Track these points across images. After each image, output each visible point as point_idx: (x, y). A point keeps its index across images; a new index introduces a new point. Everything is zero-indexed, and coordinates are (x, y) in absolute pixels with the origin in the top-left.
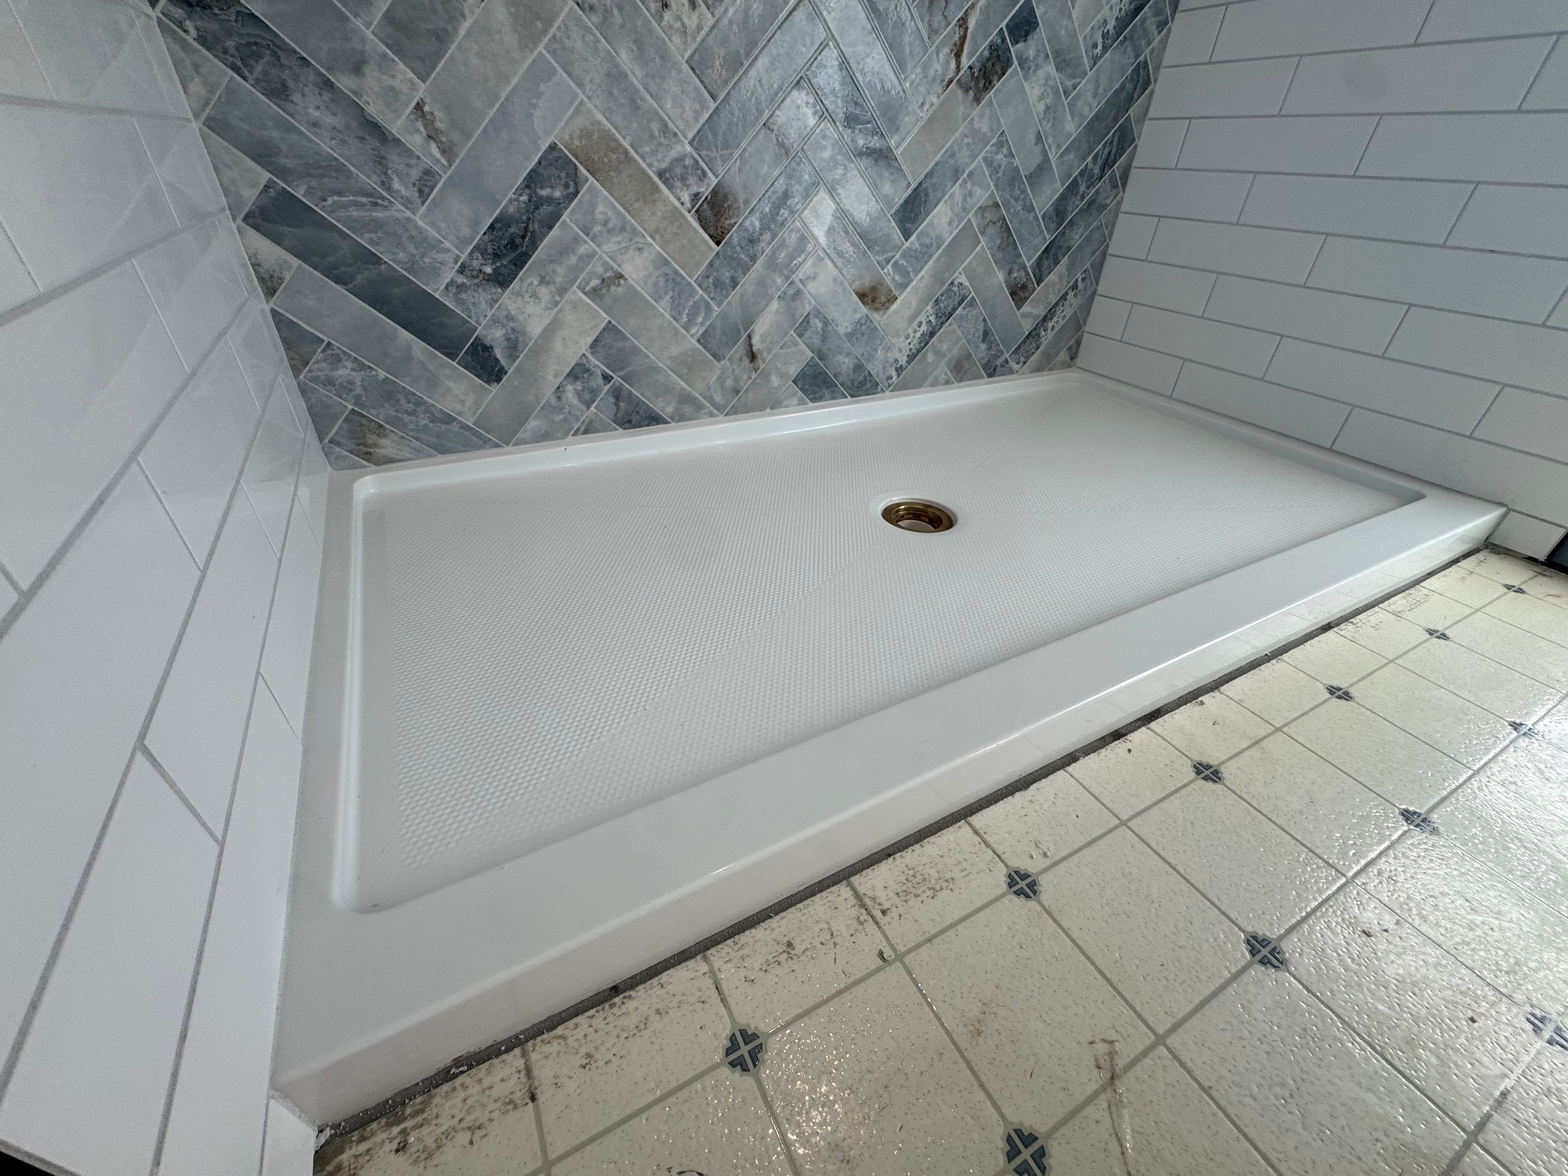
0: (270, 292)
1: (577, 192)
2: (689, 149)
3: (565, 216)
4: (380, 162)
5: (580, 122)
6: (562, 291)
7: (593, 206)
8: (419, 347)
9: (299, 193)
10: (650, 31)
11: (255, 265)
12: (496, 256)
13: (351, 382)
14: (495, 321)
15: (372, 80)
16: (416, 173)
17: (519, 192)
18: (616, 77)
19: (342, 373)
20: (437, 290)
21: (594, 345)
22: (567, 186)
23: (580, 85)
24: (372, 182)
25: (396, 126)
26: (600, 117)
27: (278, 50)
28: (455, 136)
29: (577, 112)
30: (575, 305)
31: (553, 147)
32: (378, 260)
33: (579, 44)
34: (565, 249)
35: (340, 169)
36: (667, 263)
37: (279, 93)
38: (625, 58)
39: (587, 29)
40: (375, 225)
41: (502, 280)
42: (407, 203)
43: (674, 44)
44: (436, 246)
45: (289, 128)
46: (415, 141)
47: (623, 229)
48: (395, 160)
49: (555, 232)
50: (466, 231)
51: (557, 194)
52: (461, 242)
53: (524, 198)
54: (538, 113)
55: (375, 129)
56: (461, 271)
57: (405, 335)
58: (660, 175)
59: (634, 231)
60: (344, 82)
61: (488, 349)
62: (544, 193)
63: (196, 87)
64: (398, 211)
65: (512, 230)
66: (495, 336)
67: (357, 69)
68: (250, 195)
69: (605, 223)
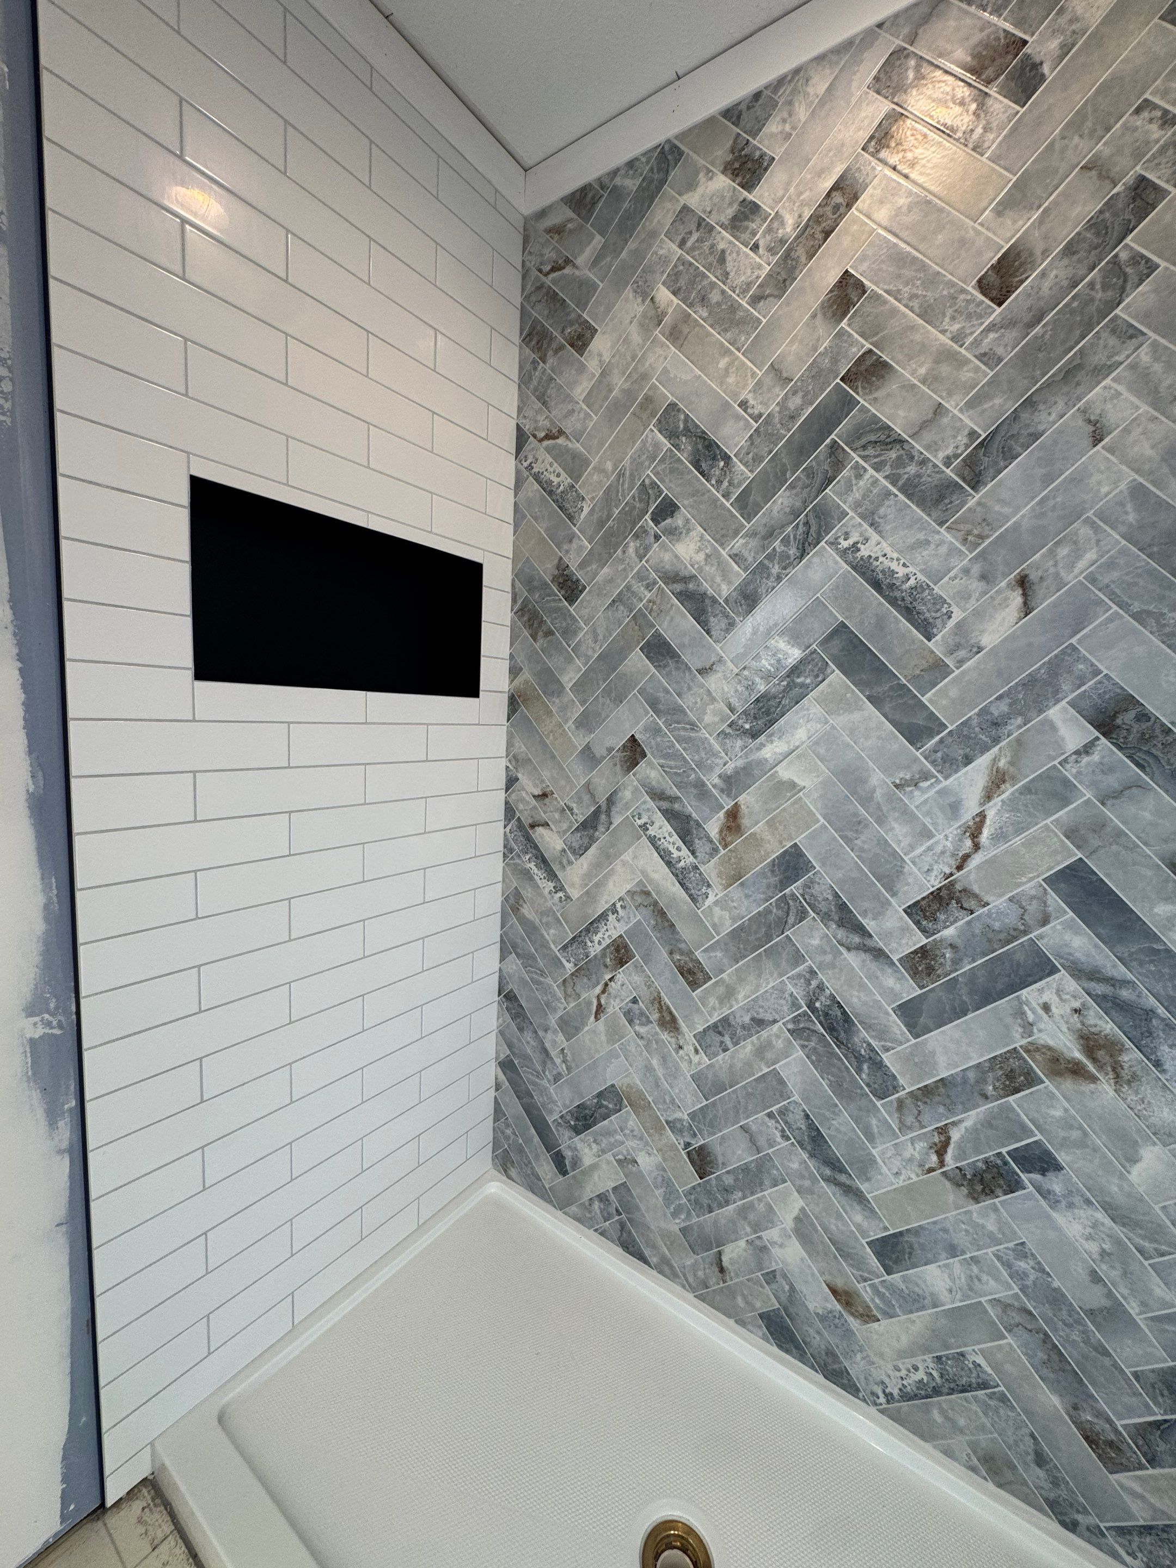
0: (497, 1090)
1: (620, 1110)
2: (686, 1117)
3: (612, 1118)
4: (544, 1063)
5: (627, 1081)
6: (604, 1152)
7: (626, 1120)
8: (536, 1139)
9: (516, 1062)
10: (671, 1056)
11: (496, 1079)
12: (577, 1119)
13: (509, 1137)
14: (569, 1147)
15: (549, 1036)
16: (555, 1072)
17: (594, 1097)
18: (649, 1069)
19: (508, 1132)
20: (550, 1120)
21: (615, 1189)
22: (616, 1105)
23: (631, 1065)
24: (540, 1068)
25: (553, 1053)
26: (638, 1082)
27: (525, 1017)
28: (573, 1065)
29: (626, 1076)
30: (608, 1163)
31: (613, 1086)
32: (532, 1097)
33: (633, 1050)
34: (609, 1133)
35: (531, 1060)
36: (664, 1170)
37: (521, 1029)
38: (655, 1062)
39: (639, 1045)
40: (535, 1084)
41: (578, 1132)
42: (549, 1081)
43: (684, 1066)
44: (554, 1102)
45: (520, 1041)
46: (558, 1061)
47: (641, 1139)
48: (549, 1065)
49: (606, 1122)
50: (567, 1102)
51: (611, 1106)
52: (565, 1106)
53: (595, 1101)
54: (609, 1070)
55: (545, 1051)
56: (562, 1117)
57: (533, 1131)
58: (667, 1122)
59: (647, 1144)
60: (541, 1033)
61: (564, 1158)
62: (605, 1103)
63: (500, 1020)
64: (545, 1083)
65: (587, 1111)
66: (568, 1154)
67: (546, 1031)
68: (502, 1056)
69: (632, 1131)
